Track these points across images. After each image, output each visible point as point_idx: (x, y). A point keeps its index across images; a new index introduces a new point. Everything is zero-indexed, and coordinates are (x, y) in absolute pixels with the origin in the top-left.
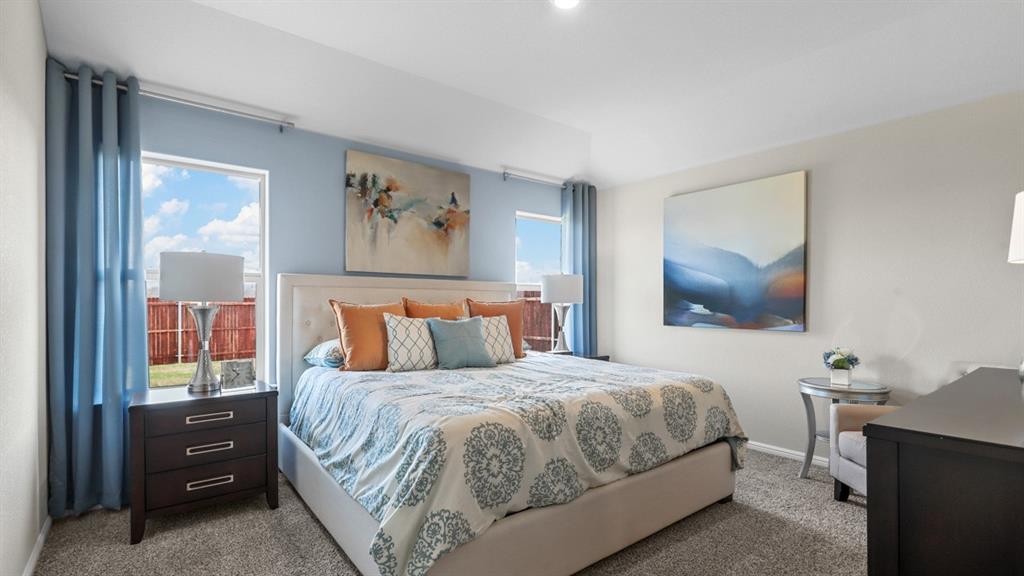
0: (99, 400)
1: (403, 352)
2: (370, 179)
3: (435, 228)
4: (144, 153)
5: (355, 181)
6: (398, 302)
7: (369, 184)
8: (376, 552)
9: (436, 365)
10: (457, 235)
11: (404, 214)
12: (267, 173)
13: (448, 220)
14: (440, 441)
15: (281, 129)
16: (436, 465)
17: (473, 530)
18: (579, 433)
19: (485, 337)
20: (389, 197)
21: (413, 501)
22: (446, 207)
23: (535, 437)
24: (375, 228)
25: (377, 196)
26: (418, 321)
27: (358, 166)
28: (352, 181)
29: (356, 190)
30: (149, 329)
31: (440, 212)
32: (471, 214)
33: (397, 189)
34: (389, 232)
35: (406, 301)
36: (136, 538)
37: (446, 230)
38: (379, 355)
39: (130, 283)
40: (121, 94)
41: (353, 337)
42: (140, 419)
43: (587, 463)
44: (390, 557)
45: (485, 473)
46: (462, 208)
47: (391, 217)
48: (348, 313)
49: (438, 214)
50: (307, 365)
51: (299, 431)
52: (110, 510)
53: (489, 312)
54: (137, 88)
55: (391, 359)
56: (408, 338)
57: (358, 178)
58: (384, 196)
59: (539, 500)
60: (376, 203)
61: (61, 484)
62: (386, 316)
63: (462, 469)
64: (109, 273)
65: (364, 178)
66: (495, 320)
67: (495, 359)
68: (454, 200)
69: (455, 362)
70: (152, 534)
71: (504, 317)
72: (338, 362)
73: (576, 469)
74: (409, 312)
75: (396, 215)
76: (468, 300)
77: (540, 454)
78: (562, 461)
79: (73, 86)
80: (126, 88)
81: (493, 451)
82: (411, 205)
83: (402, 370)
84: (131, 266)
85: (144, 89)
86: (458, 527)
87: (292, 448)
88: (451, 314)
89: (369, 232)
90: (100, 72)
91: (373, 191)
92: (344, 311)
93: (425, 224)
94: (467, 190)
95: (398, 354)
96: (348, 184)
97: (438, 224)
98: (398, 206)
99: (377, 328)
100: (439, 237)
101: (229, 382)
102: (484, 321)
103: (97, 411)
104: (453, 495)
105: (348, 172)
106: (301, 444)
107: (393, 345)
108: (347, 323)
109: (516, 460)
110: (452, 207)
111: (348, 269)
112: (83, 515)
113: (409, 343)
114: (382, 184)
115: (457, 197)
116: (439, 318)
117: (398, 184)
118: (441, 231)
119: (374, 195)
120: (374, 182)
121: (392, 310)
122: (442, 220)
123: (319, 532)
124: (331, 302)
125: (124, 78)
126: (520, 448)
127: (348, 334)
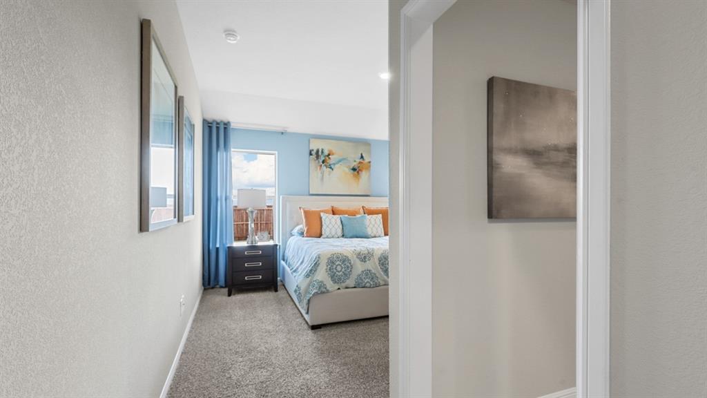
0: (218, 246)
1: (328, 230)
2: (320, 151)
3: (352, 171)
4: (232, 150)
5: (314, 153)
6: (329, 208)
7: (320, 153)
8: (296, 291)
9: (343, 236)
10: (364, 174)
11: (337, 166)
12: (276, 152)
13: (359, 167)
14: (319, 257)
15: (282, 133)
16: (316, 265)
17: (328, 288)
18: (380, 261)
19: (368, 224)
20: (329, 158)
21: (307, 276)
22: (358, 161)
23: (358, 261)
24: (323, 174)
25: (324, 159)
26: (336, 217)
27: (315, 145)
28: (312, 152)
29: (314, 156)
30: (234, 221)
31: (355, 163)
32: (371, 164)
33: (333, 154)
34: (329, 175)
35: (332, 207)
36: (229, 295)
37: (358, 172)
38: (319, 232)
39: (228, 201)
40: (225, 128)
41: (308, 224)
42: (231, 252)
43: (382, 273)
44: (300, 293)
45: (335, 271)
46: (367, 159)
47: (331, 168)
48: (306, 213)
49: (354, 164)
50: (292, 235)
51: (286, 263)
52: (221, 287)
53: (371, 212)
54: (230, 125)
55: (323, 233)
56: (331, 224)
57: (315, 151)
58: (327, 158)
59: (359, 284)
60: (323, 162)
61: (206, 274)
62: (322, 214)
63: (325, 267)
64: (221, 197)
65: (318, 151)
66: (374, 216)
67: (373, 235)
68: (362, 157)
69: (351, 235)
70: (234, 294)
71: (380, 215)
72: (302, 234)
73: (377, 275)
74: (334, 212)
75: (332, 166)
76: (363, 207)
77: (359, 267)
78: (370, 271)
79: (210, 128)
80: (226, 125)
81: (338, 263)
82: (340, 161)
83: (327, 237)
84: (228, 194)
85: (233, 125)
86: (321, 285)
87: (284, 268)
88: (353, 213)
89: (320, 175)
90: (219, 121)
91: (322, 156)
92: (305, 212)
93: (347, 170)
94: (369, 152)
95: (326, 231)
96: (311, 154)
97: (354, 169)
98: (334, 162)
99: (319, 219)
100: (354, 175)
101: (261, 240)
102: (368, 217)
103: (217, 249)
104: (322, 275)
105: (311, 149)
106: (286, 267)
107: (324, 227)
108: (306, 217)
109: (348, 267)
110: (361, 160)
111: (311, 193)
112: (213, 288)
113: (330, 226)
114: (326, 153)
115: (363, 155)
116: (346, 216)
117: (334, 152)
118: (356, 173)
119: (323, 158)
120: (322, 152)
121: (325, 212)
122: (356, 167)
123: (290, 299)
124: (300, 208)
125: (226, 122)
126: (350, 263)
127: (306, 221)
